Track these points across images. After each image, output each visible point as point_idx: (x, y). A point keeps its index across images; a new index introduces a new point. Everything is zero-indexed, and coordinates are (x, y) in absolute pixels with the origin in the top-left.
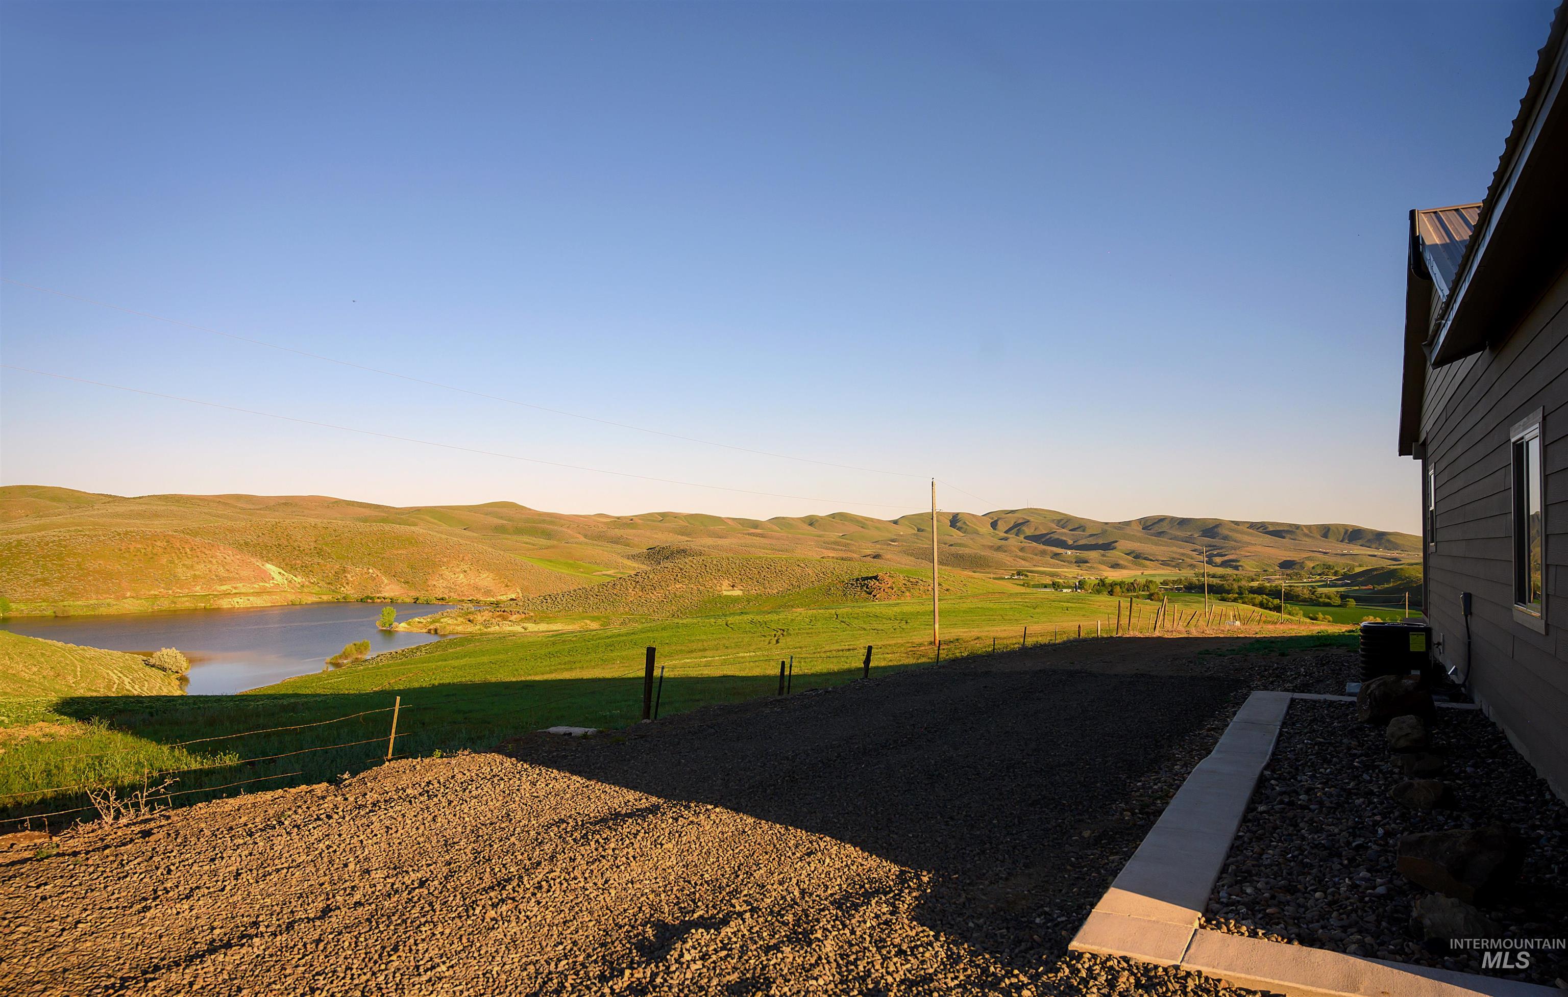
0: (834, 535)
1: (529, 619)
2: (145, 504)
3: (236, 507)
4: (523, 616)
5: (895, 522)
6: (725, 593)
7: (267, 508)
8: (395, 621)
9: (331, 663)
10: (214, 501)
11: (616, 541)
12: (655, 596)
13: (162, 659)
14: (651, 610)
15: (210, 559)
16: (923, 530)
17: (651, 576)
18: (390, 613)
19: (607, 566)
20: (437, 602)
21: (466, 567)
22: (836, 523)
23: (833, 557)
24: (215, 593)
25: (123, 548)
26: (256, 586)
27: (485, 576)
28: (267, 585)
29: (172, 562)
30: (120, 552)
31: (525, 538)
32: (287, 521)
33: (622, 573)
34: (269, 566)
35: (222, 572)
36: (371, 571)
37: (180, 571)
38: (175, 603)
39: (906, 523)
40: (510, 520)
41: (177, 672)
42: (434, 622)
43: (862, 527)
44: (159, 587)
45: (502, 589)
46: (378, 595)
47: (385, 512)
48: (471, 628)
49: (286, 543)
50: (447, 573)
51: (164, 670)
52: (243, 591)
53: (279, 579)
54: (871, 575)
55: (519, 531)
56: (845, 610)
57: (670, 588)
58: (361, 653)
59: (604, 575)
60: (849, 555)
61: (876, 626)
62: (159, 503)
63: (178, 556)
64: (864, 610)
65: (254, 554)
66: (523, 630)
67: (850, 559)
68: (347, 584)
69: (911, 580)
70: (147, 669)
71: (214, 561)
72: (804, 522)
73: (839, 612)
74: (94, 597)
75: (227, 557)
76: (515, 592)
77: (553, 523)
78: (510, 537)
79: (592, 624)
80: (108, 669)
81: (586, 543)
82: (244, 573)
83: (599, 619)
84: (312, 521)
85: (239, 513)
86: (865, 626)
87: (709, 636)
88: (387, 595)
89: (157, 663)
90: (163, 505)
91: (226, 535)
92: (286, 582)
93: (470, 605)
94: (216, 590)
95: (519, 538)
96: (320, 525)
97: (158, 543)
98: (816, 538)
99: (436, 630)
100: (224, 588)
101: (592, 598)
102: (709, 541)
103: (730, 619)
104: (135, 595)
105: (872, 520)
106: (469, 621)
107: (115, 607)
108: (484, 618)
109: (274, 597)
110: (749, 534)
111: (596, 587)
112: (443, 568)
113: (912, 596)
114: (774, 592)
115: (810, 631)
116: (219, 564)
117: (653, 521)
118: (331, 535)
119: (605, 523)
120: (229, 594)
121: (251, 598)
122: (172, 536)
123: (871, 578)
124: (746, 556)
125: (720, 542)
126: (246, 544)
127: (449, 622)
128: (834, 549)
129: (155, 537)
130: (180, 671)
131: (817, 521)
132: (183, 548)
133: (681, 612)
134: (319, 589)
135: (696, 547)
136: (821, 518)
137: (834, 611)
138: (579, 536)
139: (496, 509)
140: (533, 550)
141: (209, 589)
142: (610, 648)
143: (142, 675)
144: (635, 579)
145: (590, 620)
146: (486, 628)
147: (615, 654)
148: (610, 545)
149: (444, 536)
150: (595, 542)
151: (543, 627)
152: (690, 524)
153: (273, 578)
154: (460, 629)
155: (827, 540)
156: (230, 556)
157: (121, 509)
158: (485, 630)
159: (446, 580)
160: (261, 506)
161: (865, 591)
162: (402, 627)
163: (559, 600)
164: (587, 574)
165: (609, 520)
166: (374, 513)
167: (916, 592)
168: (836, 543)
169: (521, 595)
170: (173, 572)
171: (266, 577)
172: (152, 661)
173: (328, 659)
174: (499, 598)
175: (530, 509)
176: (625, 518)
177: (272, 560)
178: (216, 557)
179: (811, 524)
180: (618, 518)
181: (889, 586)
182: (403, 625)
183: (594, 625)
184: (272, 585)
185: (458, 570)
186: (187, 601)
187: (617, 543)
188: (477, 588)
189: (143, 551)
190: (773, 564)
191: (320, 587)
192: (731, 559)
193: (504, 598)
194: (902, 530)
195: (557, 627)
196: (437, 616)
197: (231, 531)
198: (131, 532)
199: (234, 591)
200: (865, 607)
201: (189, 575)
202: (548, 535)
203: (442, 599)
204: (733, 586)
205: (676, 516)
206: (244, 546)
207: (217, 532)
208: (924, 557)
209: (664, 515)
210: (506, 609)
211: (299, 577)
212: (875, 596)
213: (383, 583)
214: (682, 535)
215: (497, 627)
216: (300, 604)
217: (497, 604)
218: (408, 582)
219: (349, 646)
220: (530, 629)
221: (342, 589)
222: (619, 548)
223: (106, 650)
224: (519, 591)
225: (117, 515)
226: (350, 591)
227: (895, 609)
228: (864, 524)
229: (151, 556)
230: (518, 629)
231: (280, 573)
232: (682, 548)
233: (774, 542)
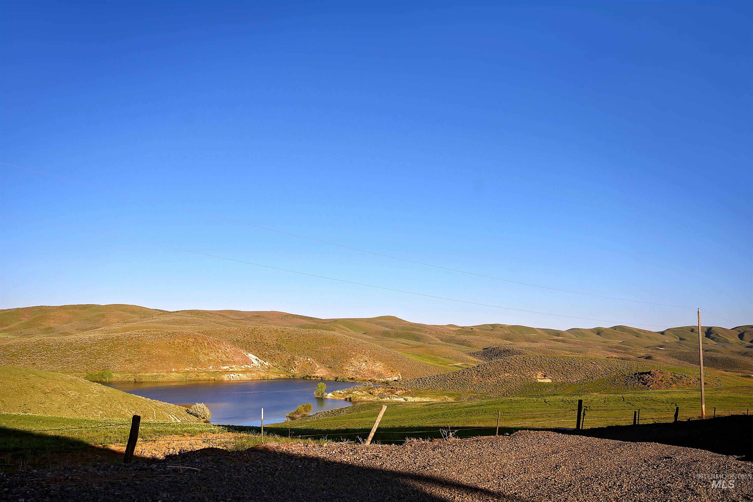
0: (616, 342)
1: (408, 394)
2: (180, 315)
3: (229, 318)
4: (404, 391)
5: (662, 333)
6: (539, 381)
7: (247, 319)
8: (325, 392)
9: (289, 417)
10: (217, 314)
11: (462, 343)
12: (492, 381)
13: (196, 410)
14: (488, 391)
15: (218, 350)
16: (684, 339)
17: (488, 368)
18: (322, 386)
19: (457, 360)
20: (349, 381)
21: (366, 359)
22: (617, 333)
23: (615, 358)
24: (220, 371)
25: (171, 342)
26: (243, 367)
27: (378, 364)
28: (249, 367)
29: (197, 351)
30: (169, 345)
31: (403, 340)
32: (261, 327)
33: (467, 365)
34: (250, 355)
35: (224, 358)
36: (309, 359)
37: (201, 356)
38: (198, 376)
39: (671, 333)
40: (392, 328)
41: (204, 418)
42: (348, 393)
43: (637, 336)
44: (189, 366)
45: (389, 373)
46: (313, 375)
47: (316, 322)
48: (371, 399)
49: (260, 341)
50: (355, 362)
51: (197, 416)
52: (236, 370)
53: (255, 362)
54: (645, 371)
55: (398, 335)
56: (629, 395)
57: (501, 376)
58: (307, 411)
59: (455, 366)
60: (628, 356)
61: (653, 407)
62: (188, 315)
63: (200, 348)
64: (643, 395)
65: (242, 347)
66: (404, 401)
67: (629, 359)
68: (295, 367)
69: (677, 375)
70: (188, 415)
71: (220, 351)
72: (594, 332)
73: (625, 396)
74: (155, 371)
75: (227, 349)
76: (397, 375)
77: (419, 330)
78: (392, 339)
79: (449, 399)
80: (169, 414)
81: (442, 344)
82: (237, 359)
83: (454, 396)
84: (275, 327)
85: (231, 321)
86: (645, 406)
87: (535, 409)
88: (318, 375)
89: (194, 412)
90: (189, 316)
91: (226, 335)
92: (259, 365)
93: (371, 383)
94: (220, 369)
95: (399, 340)
96: (279, 330)
97: (190, 340)
98: (602, 344)
99: (350, 399)
100: (225, 368)
101: (448, 381)
102: (526, 344)
103: (548, 399)
104: (177, 371)
105: (644, 331)
106: (370, 393)
107: (166, 378)
108: (380, 392)
109: (253, 374)
110: (554, 340)
111: (451, 374)
112: (353, 359)
113: (678, 387)
114: (574, 381)
115: (606, 408)
116: (223, 353)
117: (487, 330)
118: (286, 336)
119: (454, 331)
120: (228, 371)
121: (240, 375)
122: (198, 335)
123: (646, 373)
124: (554, 355)
125: (533, 345)
126: (238, 341)
127: (358, 393)
128: (616, 352)
129: (188, 336)
130: (205, 417)
131: (603, 331)
132: (203, 343)
133: (509, 393)
134: (278, 370)
135: (516, 348)
136: (606, 329)
137: (621, 396)
138: (437, 339)
139: (384, 321)
140: (408, 348)
141: (217, 368)
142: (469, 414)
143: (186, 419)
144: (477, 369)
145: (448, 396)
146: (381, 398)
147: (473, 418)
148: (457, 346)
149: (353, 338)
150: (448, 344)
151: (417, 399)
152: (512, 332)
153: (253, 363)
154: (365, 398)
155: (610, 345)
156: (229, 349)
157: (167, 319)
158: (381, 400)
159: (354, 366)
160: (243, 318)
161: (642, 382)
162: (330, 396)
163: (427, 381)
164: (444, 365)
165: (457, 329)
166: (309, 323)
167: (681, 385)
168: (617, 347)
169: (401, 378)
170: (197, 357)
171: (248, 361)
172: (191, 411)
173: (288, 415)
174: (387, 379)
175: (405, 321)
176: (467, 327)
177: (252, 351)
178: (221, 349)
179: (598, 334)
180: (463, 328)
181: (659, 379)
182: (330, 394)
183: (451, 399)
184: (252, 367)
185: (362, 360)
186: (205, 375)
187: (463, 345)
188: (373, 372)
189: (182, 344)
190: (573, 362)
191: (279, 369)
192: (543, 357)
193: (390, 379)
194: (667, 339)
195: (426, 399)
196: (351, 389)
197: (229, 332)
198: (175, 332)
199: (231, 370)
200: (644, 393)
201: (206, 359)
202: (417, 339)
203: (352, 379)
204: (545, 376)
205: (502, 327)
206: (236, 343)
207: (221, 333)
208: (685, 359)
209: (494, 327)
210: (393, 387)
211: (267, 362)
212: (649, 386)
213: (316, 367)
214: (507, 340)
215: (388, 398)
216: (268, 379)
217: (387, 383)
218: (331, 367)
219: (300, 407)
220: (409, 400)
221: (292, 370)
222: (464, 348)
223: (166, 403)
224: (399, 375)
225: (165, 322)
226: (295, 372)
227: (666, 395)
228: (639, 334)
229: (186, 347)
230: (402, 400)
231: (256, 359)
232: (507, 349)
233: (572, 346)
